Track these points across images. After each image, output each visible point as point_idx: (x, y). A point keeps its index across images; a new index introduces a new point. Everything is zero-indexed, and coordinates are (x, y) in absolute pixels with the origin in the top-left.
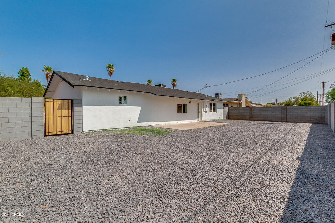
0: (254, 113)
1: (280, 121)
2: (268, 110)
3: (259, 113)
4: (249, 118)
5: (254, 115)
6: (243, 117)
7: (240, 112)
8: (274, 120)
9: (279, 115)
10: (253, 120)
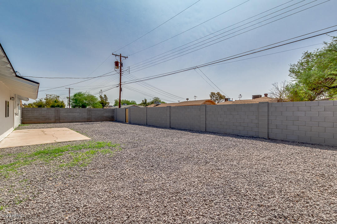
0: (61, 115)
1: (86, 121)
2: (76, 111)
3: (66, 115)
4: (54, 120)
5: (60, 117)
6: (45, 120)
7: (42, 113)
8: (81, 121)
9: (85, 116)
10: (60, 122)
